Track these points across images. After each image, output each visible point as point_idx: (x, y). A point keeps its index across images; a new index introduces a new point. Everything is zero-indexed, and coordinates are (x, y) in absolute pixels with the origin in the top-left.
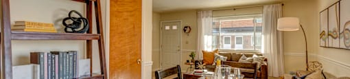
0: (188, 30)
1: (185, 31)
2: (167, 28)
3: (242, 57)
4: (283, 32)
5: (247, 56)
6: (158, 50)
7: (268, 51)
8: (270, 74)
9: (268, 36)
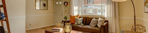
0: (66, 4)
1: (64, 4)
2: (57, 3)
3: (93, 20)
4: (119, 2)
5: (96, 18)
6: (53, 15)
7: (109, 16)
8: (110, 31)
9: (109, 6)
